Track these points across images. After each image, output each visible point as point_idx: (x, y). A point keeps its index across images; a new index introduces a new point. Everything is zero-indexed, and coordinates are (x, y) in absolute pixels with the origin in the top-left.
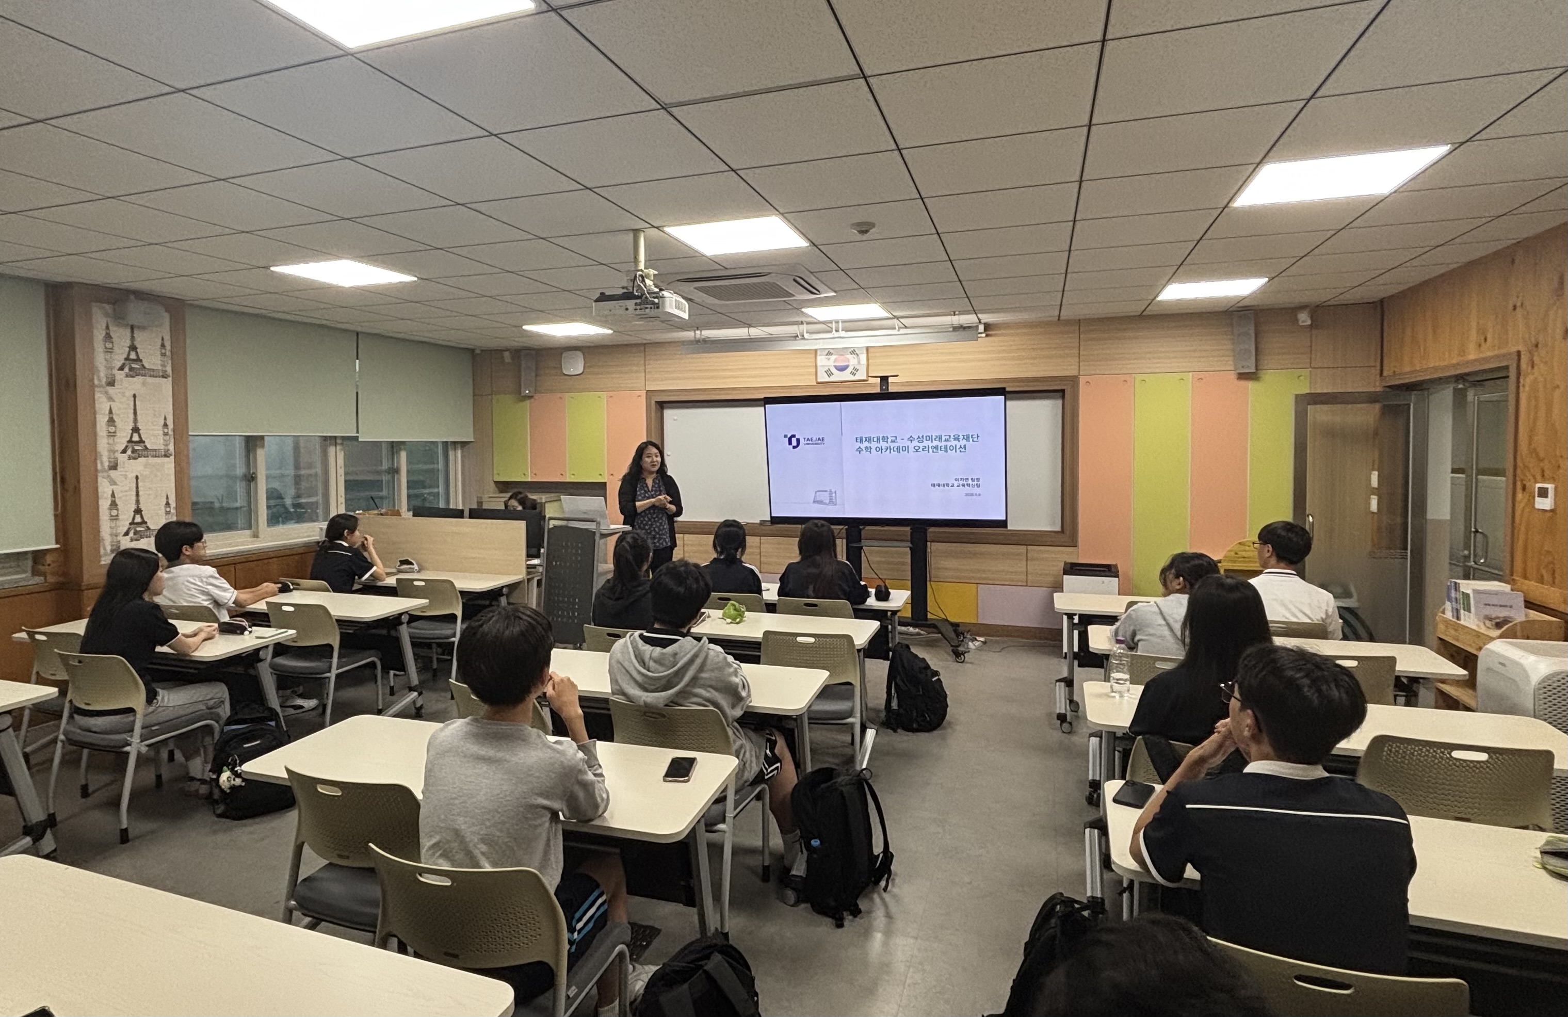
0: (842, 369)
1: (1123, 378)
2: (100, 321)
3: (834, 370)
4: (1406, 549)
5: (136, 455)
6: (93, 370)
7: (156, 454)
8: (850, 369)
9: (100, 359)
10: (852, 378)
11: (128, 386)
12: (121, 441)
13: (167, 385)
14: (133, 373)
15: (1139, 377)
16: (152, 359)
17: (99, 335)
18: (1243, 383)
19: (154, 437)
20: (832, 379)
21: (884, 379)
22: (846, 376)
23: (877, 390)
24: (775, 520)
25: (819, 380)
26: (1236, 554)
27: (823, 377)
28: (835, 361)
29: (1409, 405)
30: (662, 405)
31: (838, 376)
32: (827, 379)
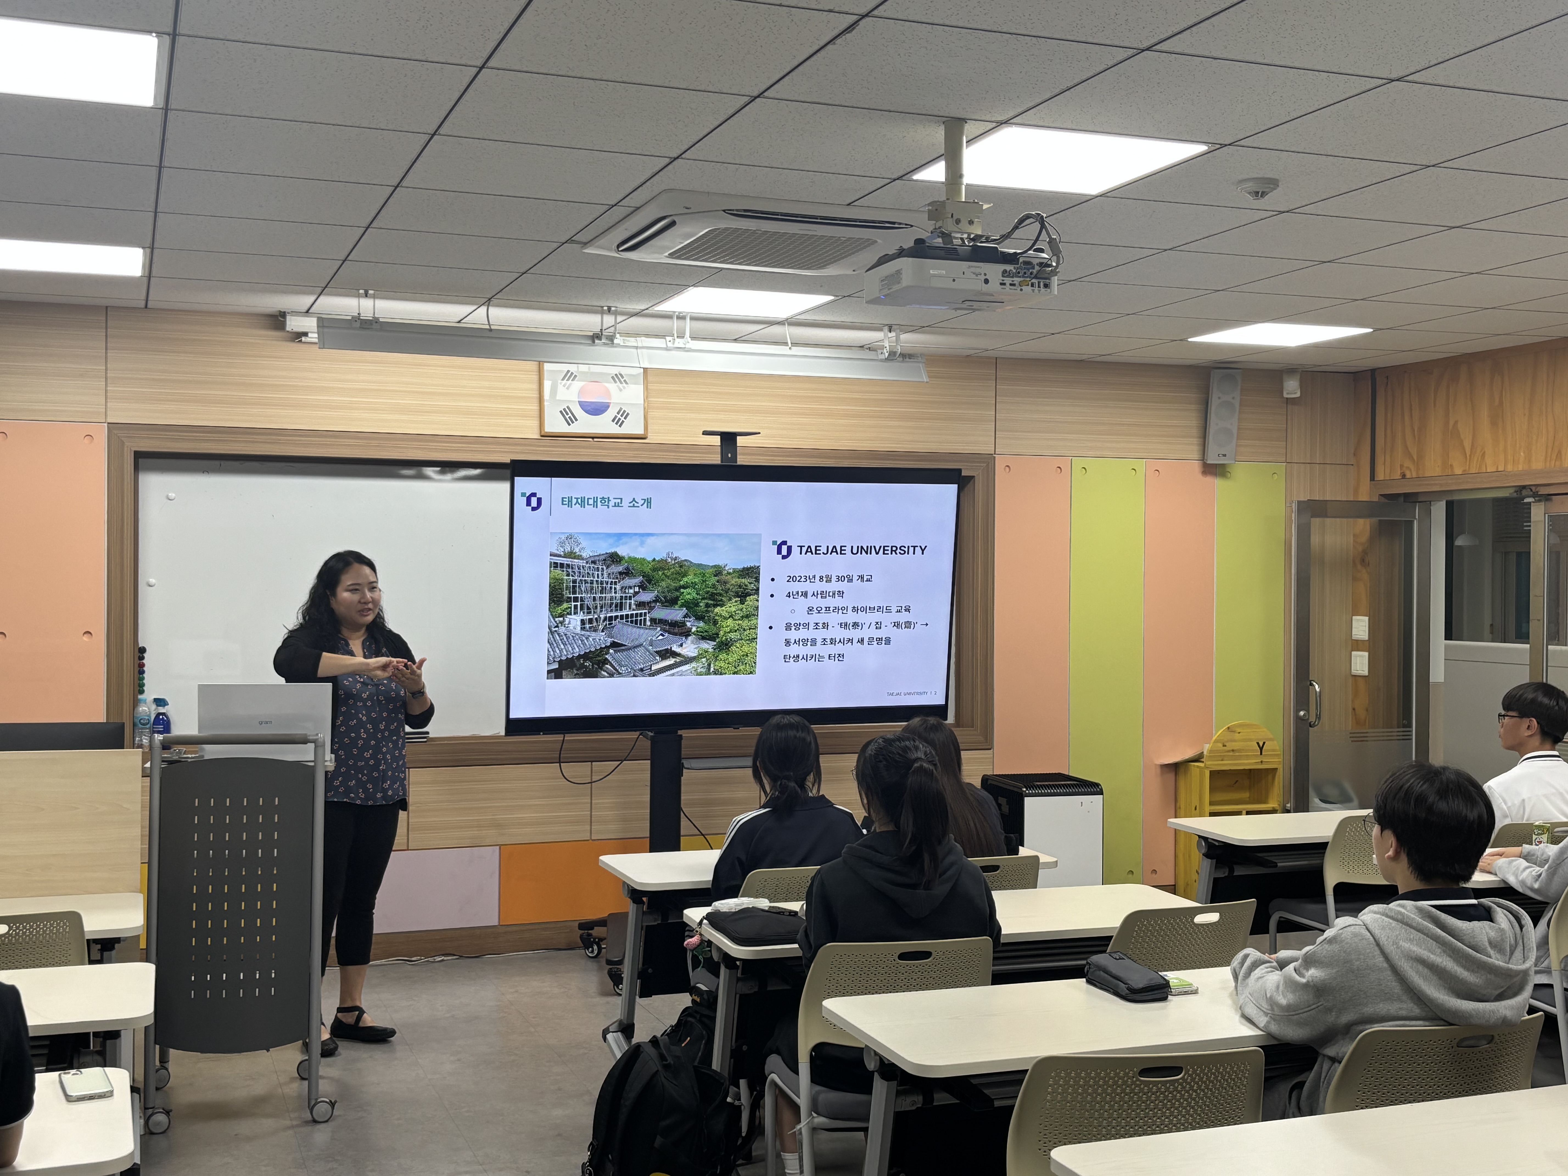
0: (596, 409)
1: (1058, 462)
3: (578, 412)
4: (1410, 725)
8: (611, 413)
10: (615, 430)
15: (1078, 463)
18: (1209, 479)
20: (574, 429)
21: (729, 439)
22: (603, 425)
23: (715, 459)
24: (515, 726)
25: (549, 429)
26: (1224, 746)
27: (555, 424)
28: (581, 392)
29: (1412, 522)
31: (586, 424)
32: (563, 428)
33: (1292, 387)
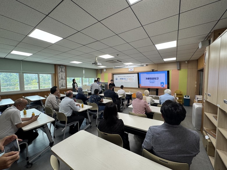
0: (131, 70)
2: (59, 67)
5: (62, 79)
6: (58, 72)
7: (64, 79)
9: (59, 71)
11: (61, 73)
12: (61, 78)
13: (65, 73)
14: (62, 72)
16: (63, 70)
17: (59, 69)
18: (178, 71)
19: (64, 78)
27: (129, 71)
30: (113, 74)
33: (186, 62)
